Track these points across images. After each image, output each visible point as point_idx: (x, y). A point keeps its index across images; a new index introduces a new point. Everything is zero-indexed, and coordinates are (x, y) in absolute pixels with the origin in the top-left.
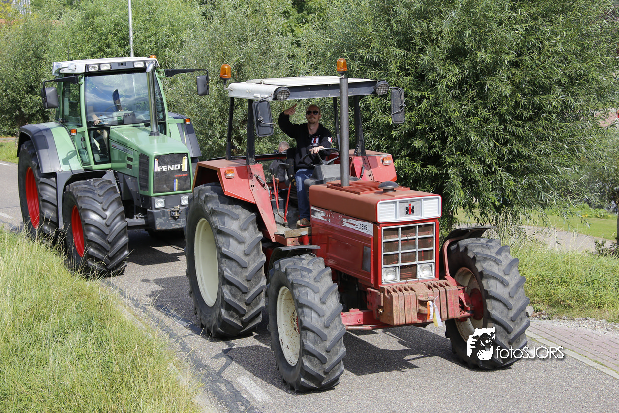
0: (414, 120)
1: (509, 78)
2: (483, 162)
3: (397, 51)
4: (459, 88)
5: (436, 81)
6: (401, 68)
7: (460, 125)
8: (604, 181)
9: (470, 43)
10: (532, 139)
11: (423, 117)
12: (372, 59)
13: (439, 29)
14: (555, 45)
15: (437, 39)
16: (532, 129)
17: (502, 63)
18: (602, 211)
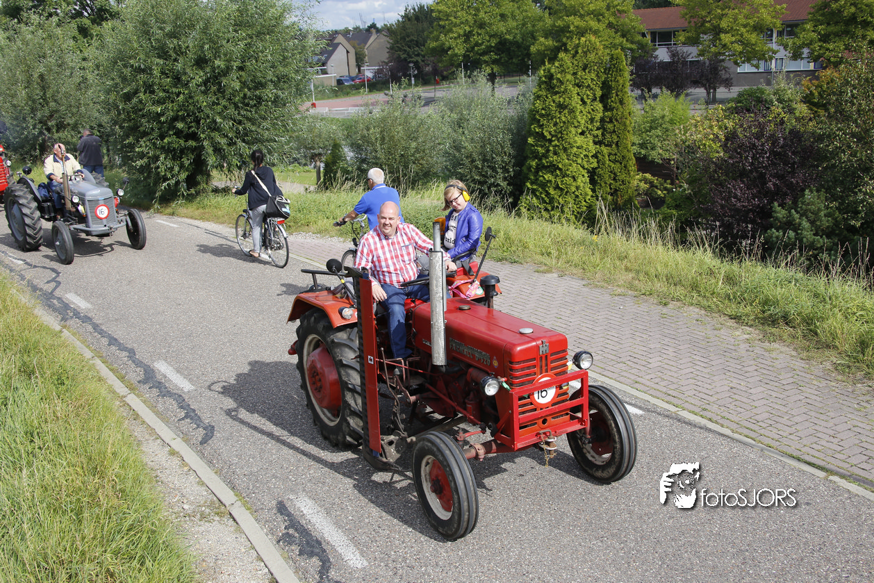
0: (175, 109)
1: (237, 78)
2: (227, 136)
3: (158, 60)
4: (205, 85)
5: (188, 81)
6: (163, 73)
7: (207, 111)
8: (306, 147)
9: (209, 55)
10: (258, 119)
11: (182, 107)
12: (140, 66)
13: (186, 45)
14: (266, 56)
15: (186, 52)
16: (256, 112)
17: (233, 69)
18: (306, 168)
